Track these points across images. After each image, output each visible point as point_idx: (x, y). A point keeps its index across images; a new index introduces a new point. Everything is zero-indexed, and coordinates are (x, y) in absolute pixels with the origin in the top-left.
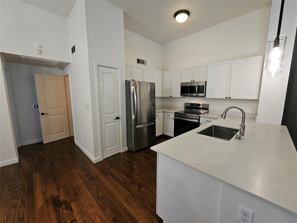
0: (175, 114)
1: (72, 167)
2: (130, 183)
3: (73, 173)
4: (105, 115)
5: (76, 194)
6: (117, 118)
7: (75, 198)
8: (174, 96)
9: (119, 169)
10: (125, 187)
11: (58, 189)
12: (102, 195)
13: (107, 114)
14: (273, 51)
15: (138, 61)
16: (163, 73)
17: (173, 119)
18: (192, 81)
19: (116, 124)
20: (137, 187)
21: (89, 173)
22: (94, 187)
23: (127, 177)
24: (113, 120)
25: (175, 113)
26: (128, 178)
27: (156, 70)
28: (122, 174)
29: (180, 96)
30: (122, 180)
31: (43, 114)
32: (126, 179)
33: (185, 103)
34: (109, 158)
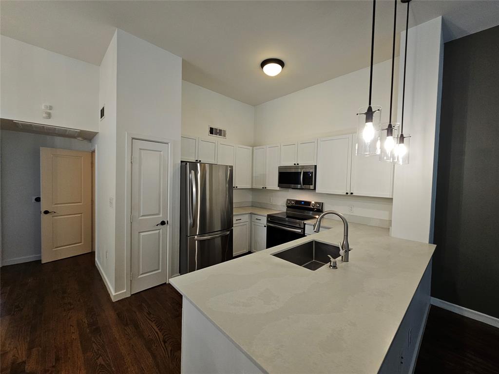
0: (268, 219)
1: (72, 307)
2: (161, 341)
3: (70, 318)
4: (140, 218)
5: (57, 359)
6: (163, 223)
7: (53, 367)
8: (269, 188)
9: (151, 314)
10: (149, 349)
11: (30, 349)
12: (103, 363)
13: (143, 216)
14: (365, 127)
15: (212, 131)
16: (253, 149)
17: (265, 226)
18: (295, 164)
19: (159, 232)
20: (169, 348)
21: (96, 319)
22: (95, 347)
23: (159, 329)
24: (155, 226)
25: (269, 216)
26: (160, 332)
27: (241, 146)
28: (153, 324)
29: (278, 188)
30: (150, 336)
31: (46, 212)
32: (157, 333)
33: (288, 200)
34: (142, 293)
